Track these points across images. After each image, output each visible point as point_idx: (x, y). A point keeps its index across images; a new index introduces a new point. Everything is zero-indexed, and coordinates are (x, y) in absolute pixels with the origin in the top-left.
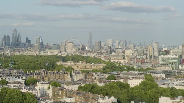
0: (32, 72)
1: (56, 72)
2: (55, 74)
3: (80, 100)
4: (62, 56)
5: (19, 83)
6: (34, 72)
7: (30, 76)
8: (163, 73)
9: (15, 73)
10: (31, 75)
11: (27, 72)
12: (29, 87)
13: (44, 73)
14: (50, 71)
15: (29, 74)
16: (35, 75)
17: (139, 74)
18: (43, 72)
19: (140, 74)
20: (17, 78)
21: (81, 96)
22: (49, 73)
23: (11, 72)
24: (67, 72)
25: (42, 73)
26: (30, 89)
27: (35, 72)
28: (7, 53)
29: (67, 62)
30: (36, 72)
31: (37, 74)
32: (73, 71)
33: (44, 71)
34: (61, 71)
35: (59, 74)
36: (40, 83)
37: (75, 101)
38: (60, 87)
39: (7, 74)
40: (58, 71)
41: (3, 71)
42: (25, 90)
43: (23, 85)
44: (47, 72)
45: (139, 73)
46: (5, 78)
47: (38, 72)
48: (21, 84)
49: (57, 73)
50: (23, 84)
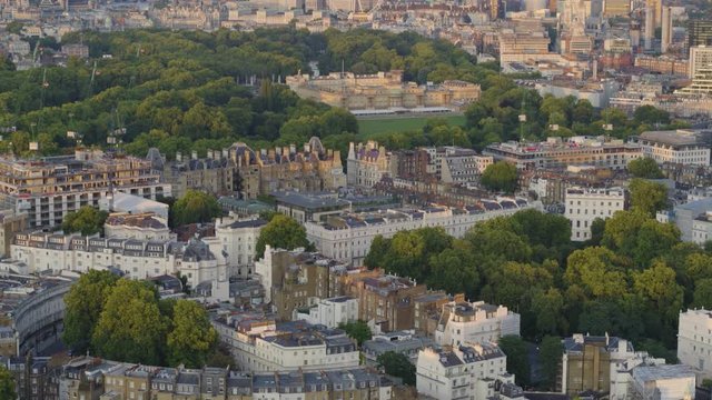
0: (194, 156)
1: (286, 153)
2: (285, 160)
3: (379, 312)
4: (312, 29)
5: (147, 221)
6: (202, 155)
7: (189, 173)
8: (700, 146)
9: (132, 171)
10: (192, 169)
11: (179, 157)
12: (184, 249)
13: (244, 161)
14: (264, 151)
15: (183, 165)
16: (208, 167)
17: (606, 150)
18: (237, 156)
19: (614, 150)
20: (141, 191)
21: (382, 297)
22: (262, 157)
23: (118, 168)
24: (330, 152)
25: (232, 162)
26: (189, 254)
27: (205, 156)
28: (100, 17)
29: (331, 75)
30: (210, 154)
31: (216, 163)
32: (352, 145)
33: (241, 152)
34: (307, 148)
35: (300, 160)
36: (227, 221)
37: (361, 313)
38: (303, 249)
39: (99, 176)
40: (293, 149)
41: (87, 158)
42: (171, 257)
43: (164, 235)
44: (251, 154)
45: (608, 144)
46: (96, 195)
47: (218, 157)
48: (157, 225)
49: (292, 155)
50: (163, 226)
